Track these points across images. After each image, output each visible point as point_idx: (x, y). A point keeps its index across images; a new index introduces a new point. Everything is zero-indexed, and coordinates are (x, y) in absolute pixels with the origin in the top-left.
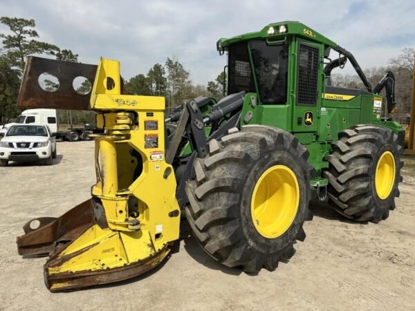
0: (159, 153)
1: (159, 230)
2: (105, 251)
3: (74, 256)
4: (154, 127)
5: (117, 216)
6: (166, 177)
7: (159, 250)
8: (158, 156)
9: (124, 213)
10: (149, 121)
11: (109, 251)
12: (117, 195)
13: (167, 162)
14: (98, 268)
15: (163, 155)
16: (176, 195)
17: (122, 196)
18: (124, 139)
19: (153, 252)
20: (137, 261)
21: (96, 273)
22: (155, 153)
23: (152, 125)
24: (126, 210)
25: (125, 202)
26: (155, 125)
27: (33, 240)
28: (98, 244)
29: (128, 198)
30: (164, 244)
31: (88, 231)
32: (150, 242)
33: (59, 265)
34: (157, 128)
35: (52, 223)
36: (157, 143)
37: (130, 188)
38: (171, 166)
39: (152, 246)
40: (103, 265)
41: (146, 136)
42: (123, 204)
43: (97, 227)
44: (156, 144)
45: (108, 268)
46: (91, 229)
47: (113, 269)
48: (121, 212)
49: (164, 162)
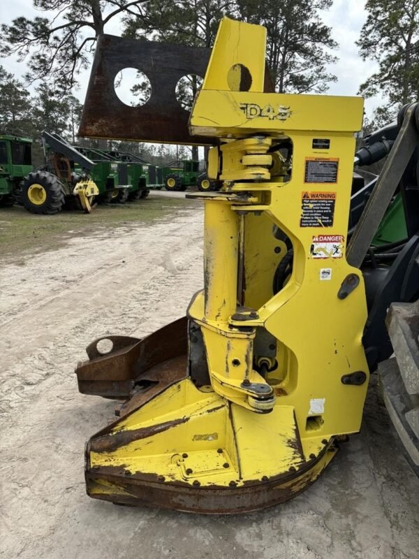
0: (334, 238)
1: (316, 407)
2: (198, 438)
3: (139, 438)
4: (328, 175)
5: (227, 370)
6: (343, 295)
7: (312, 456)
8: (329, 247)
9: (243, 366)
10: (316, 161)
11: (206, 437)
12: (231, 326)
13: (351, 261)
14: (179, 476)
15: (342, 246)
16: (363, 339)
17: (242, 329)
18: (253, 204)
19: (299, 460)
20: (259, 477)
21: (171, 488)
22: (322, 239)
23: (324, 171)
24: (247, 361)
25: (247, 343)
26: (330, 170)
27: (98, 372)
28: (185, 420)
29: (253, 336)
30: (324, 442)
31: (170, 391)
32: (292, 436)
33: (111, 449)
34: (334, 179)
35: (131, 348)
36: (330, 215)
37: (260, 312)
38: (358, 272)
39: (297, 445)
40: (189, 471)
41: (305, 196)
42: (242, 347)
43: (187, 385)
44: (327, 218)
45: (197, 484)
46: (175, 387)
47: (206, 488)
48: (236, 363)
49: (344, 261)
